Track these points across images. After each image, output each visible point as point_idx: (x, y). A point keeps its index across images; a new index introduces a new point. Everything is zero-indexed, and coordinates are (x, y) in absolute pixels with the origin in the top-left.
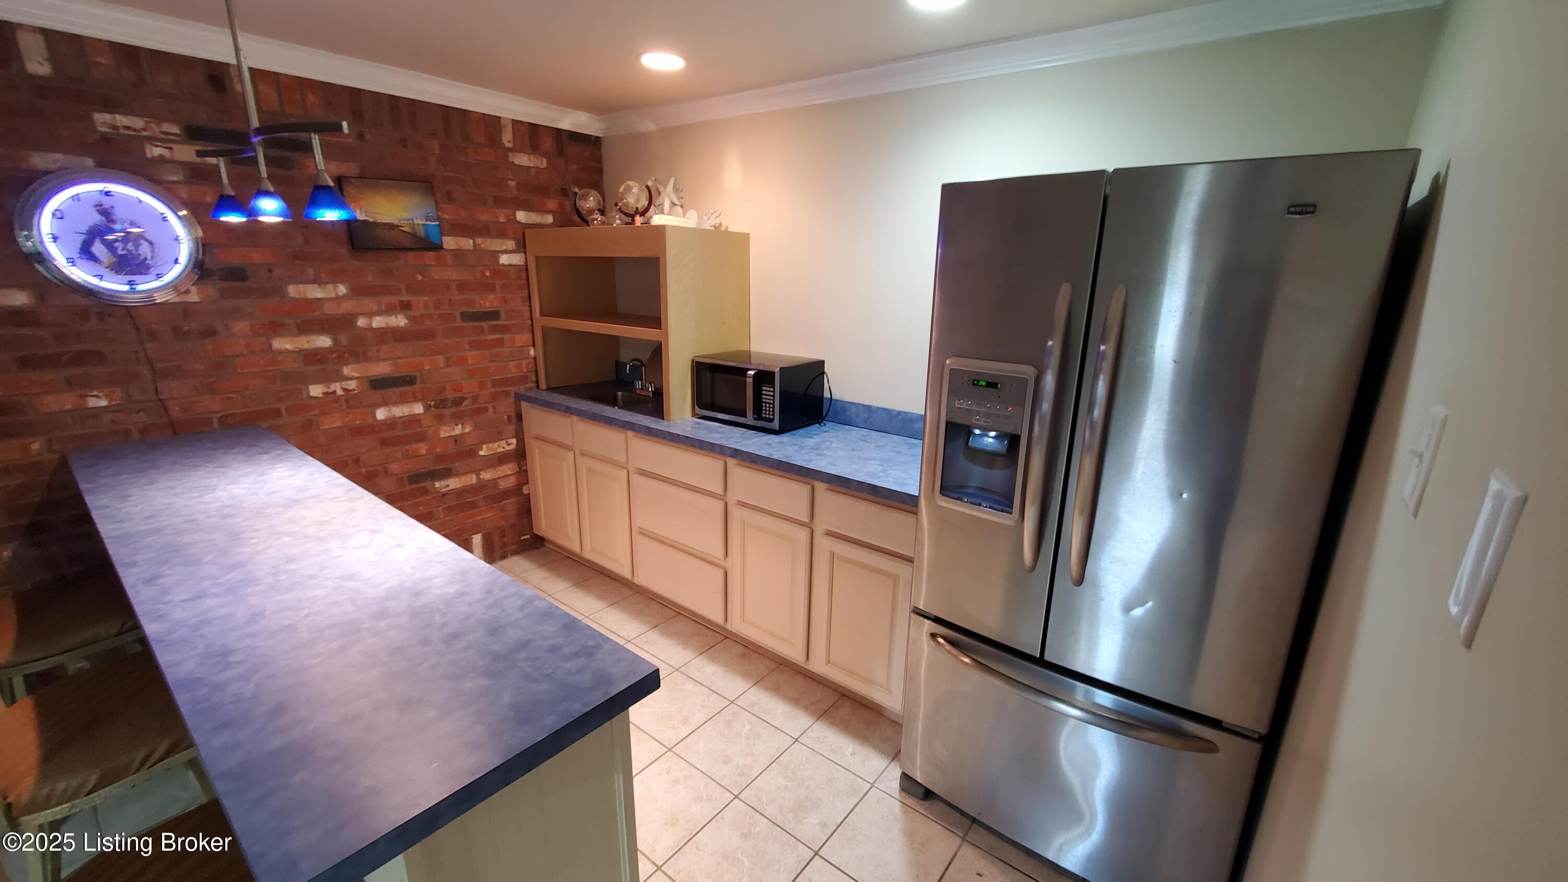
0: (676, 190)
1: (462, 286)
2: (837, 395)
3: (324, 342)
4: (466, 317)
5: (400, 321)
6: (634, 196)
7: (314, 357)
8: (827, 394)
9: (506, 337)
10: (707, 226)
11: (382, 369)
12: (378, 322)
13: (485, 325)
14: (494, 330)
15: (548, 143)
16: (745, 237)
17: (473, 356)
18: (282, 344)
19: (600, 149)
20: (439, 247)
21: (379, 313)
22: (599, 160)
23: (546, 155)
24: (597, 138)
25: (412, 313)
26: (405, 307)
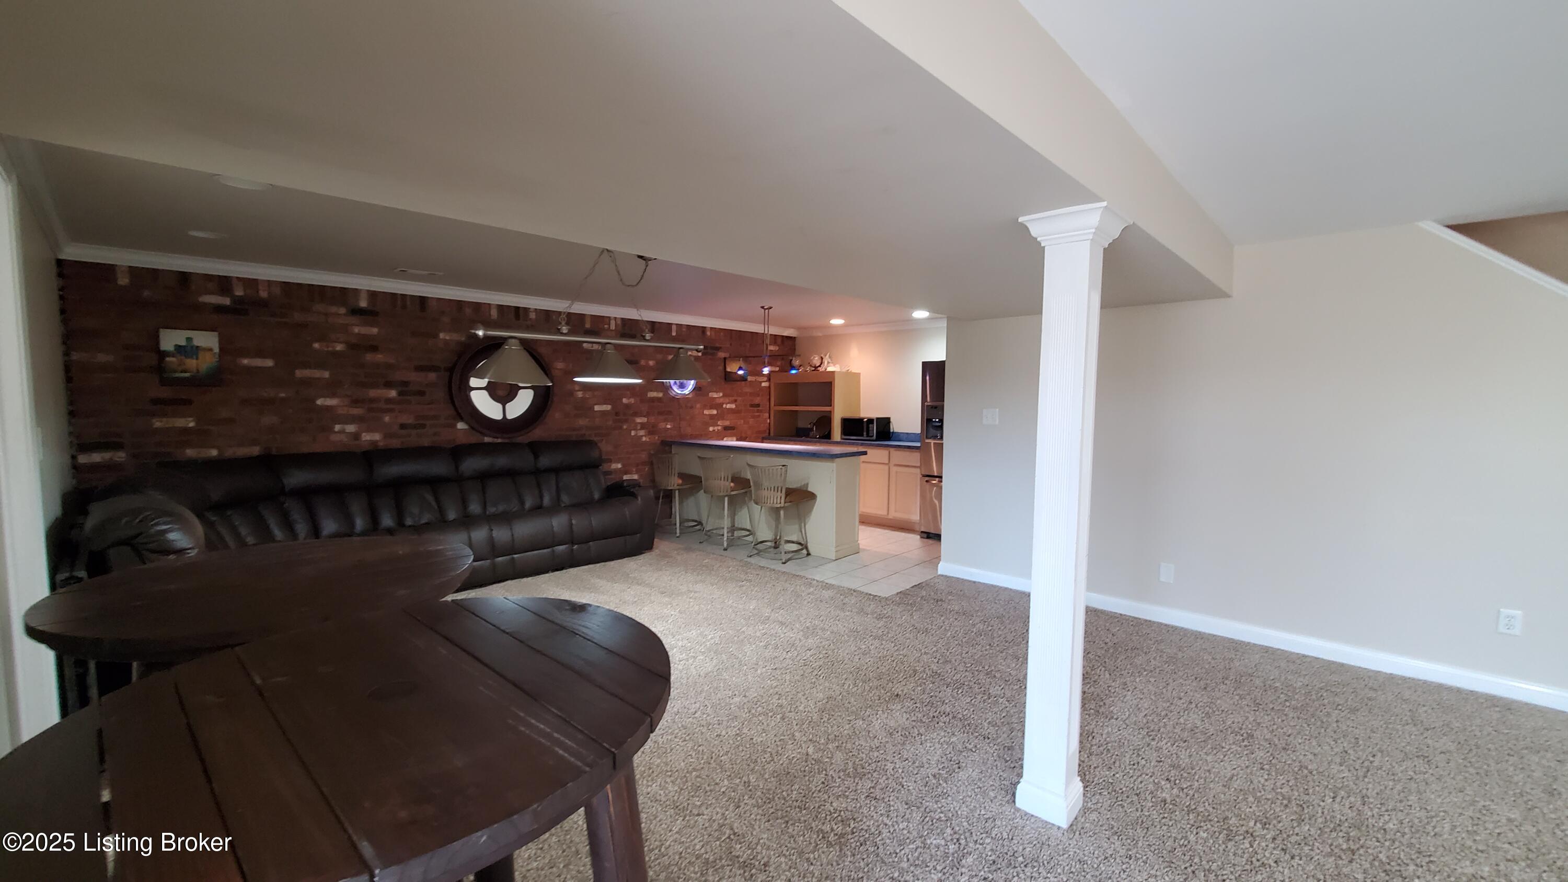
0: (830, 357)
1: (751, 394)
2: (896, 430)
3: (715, 412)
4: (752, 406)
5: (733, 406)
6: (816, 361)
7: (712, 416)
8: (892, 431)
9: (761, 414)
10: (844, 370)
11: (727, 423)
12: (729, 406)
13: (756, 409)
14: (758, 411)
15: (779, 341)
16: (859, 374)
17: (751, 421)
18: (706, 412)
19: (795, 341)
20: (746, 380)
21: (729, 403)
22: (795, 345)
23: (778, 346)
24: (795, 337)
25: (737, 403)
26: (736, 401)
